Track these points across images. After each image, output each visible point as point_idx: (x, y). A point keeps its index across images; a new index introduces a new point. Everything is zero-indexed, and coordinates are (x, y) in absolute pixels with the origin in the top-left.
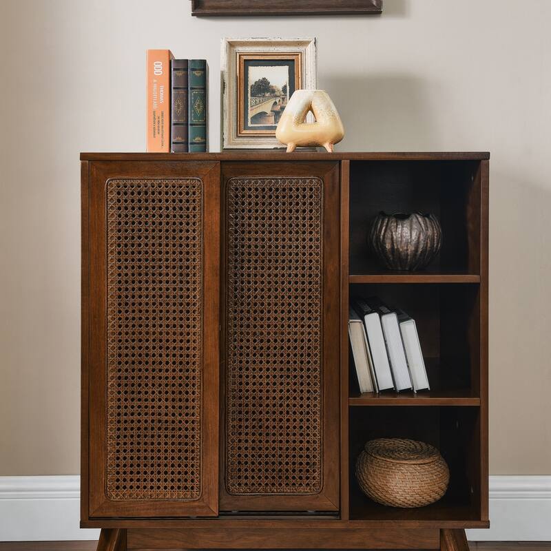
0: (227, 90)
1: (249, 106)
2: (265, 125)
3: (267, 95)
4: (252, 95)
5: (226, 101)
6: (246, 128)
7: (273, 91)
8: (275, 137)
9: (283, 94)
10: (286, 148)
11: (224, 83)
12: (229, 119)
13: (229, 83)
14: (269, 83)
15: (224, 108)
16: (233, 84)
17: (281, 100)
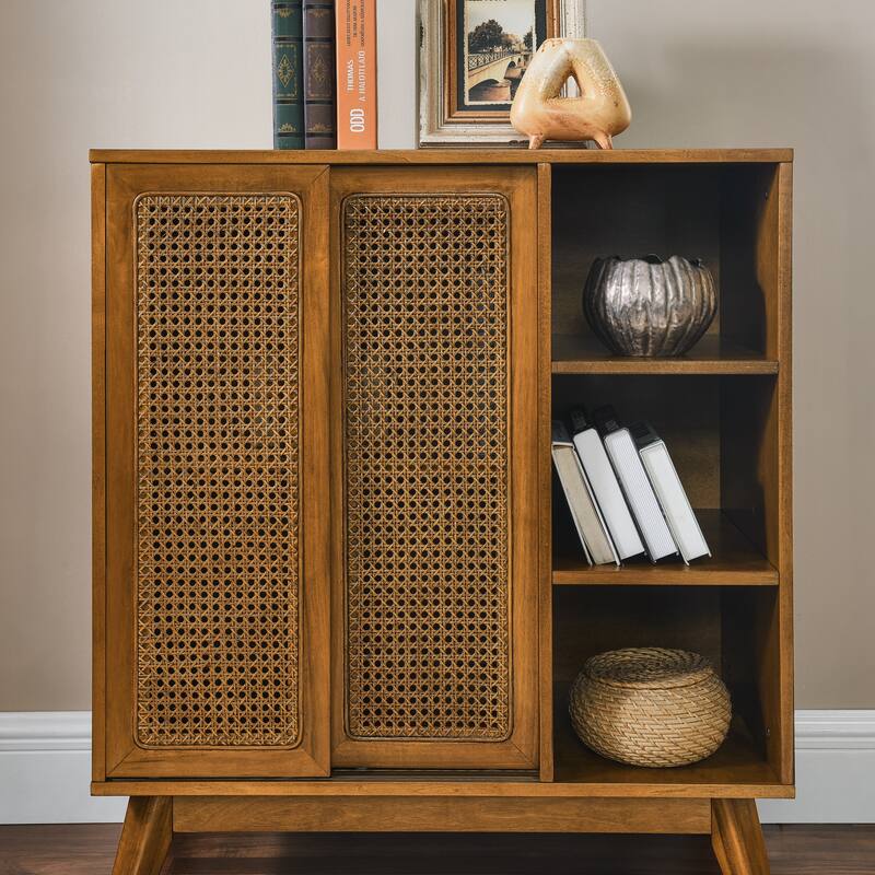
0: (426, 40)
1: (466, 69)
2: (494, 103)
3: (498, 49)
4: (471, 51)
5: (425, 60)
6: (461, 107)
7: (509, 44)
8: (509, 123)
9: (525, 48)
10: (528, 142)
11: (422, 28)
12: (431, 91)
13: (431, 29)
14: (501, 29)
15: (422, 73)
16: (438, 30)
17: (522, 58)
